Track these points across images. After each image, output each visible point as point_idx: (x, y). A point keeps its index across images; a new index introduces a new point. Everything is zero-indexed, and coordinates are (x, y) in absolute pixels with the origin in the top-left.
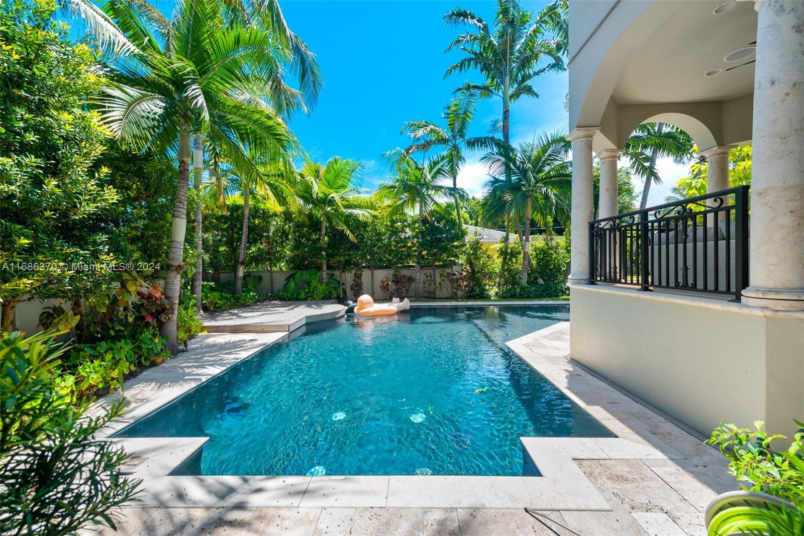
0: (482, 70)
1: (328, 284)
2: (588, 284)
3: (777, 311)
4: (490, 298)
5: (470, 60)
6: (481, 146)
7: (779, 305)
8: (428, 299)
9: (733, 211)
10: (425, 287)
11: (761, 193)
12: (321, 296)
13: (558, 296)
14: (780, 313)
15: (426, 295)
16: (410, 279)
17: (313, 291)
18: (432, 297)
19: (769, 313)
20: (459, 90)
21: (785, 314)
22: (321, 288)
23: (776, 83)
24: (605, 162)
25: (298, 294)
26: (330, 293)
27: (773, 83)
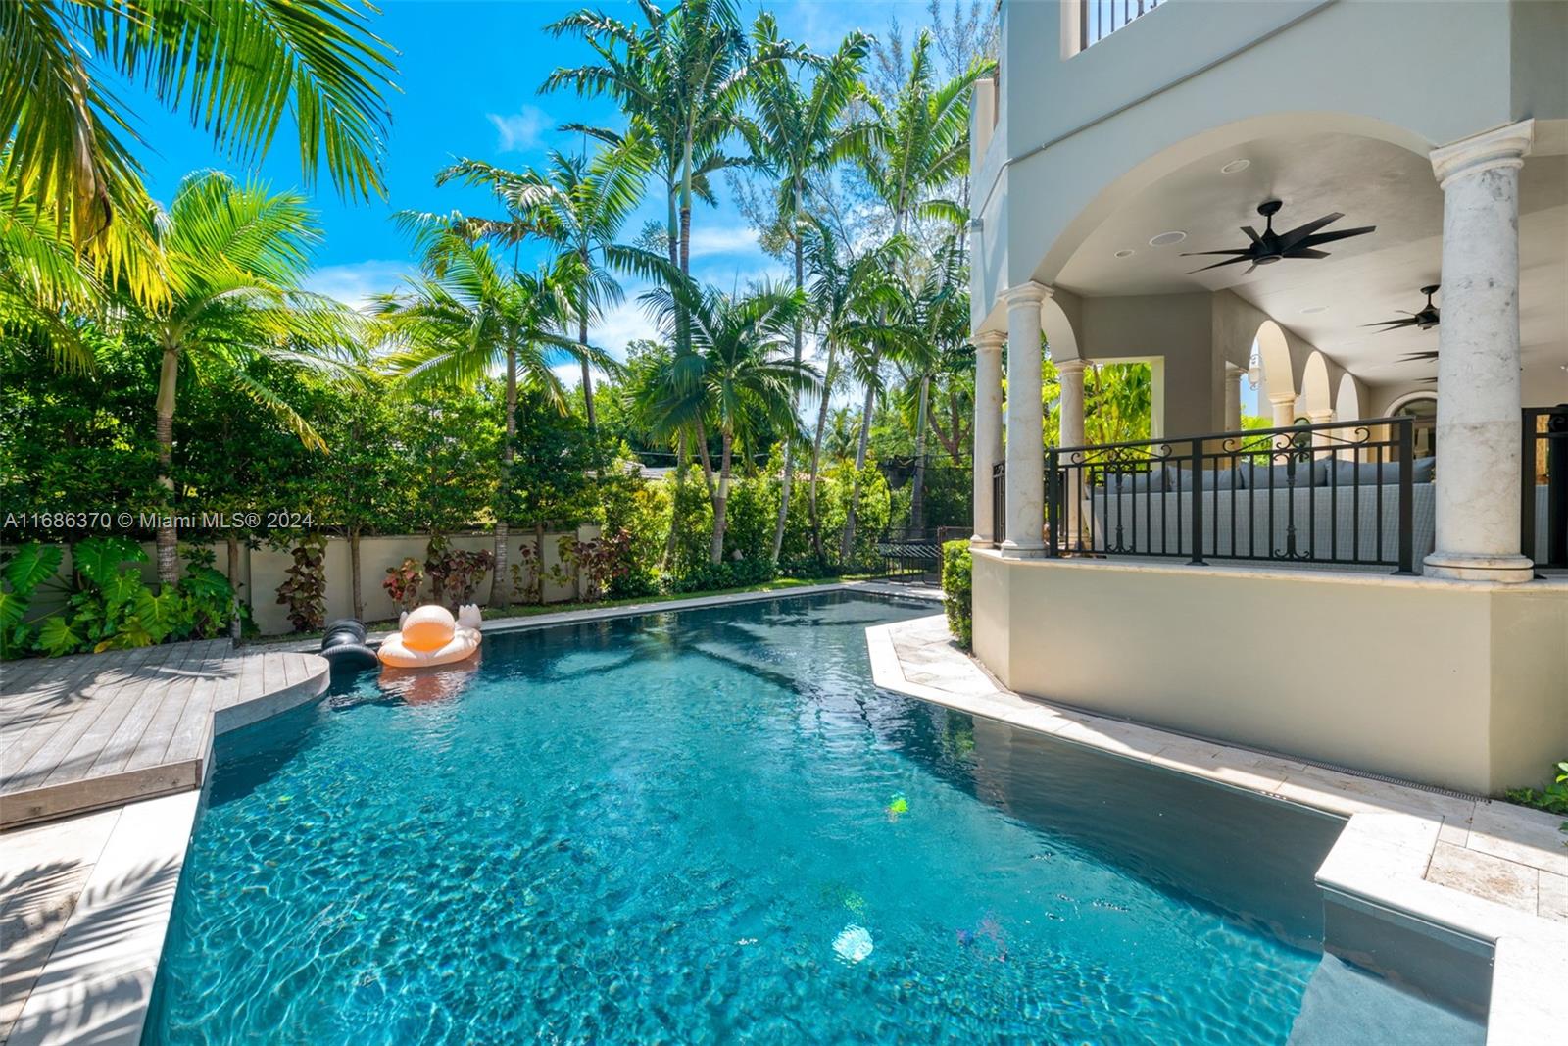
0: (628, 108)
1: (182, 589)
2: (1047, 557)
3: (1508, 584)
4: (656, 594)
5: (603, 76)
6: (636, 269)
7: (1510, 577)
8: (526, 609)
9: (1386, 450)
10: (517, 579)
11: (1476, 428)
12: (158, 633)
13: (768, 580)
14: (1511, 587)
15: (521, 598)
16: (482, 560)
17: (121, 620)
18: (534, 601)
19: (1498, 588)
20: (579, 127)
21: (1516, 587)
22: (158, 606)
23: (1495, 285)
24: (988, 351)
25: (34, 636)
26: (202, 618)
27: (1491, 285)
